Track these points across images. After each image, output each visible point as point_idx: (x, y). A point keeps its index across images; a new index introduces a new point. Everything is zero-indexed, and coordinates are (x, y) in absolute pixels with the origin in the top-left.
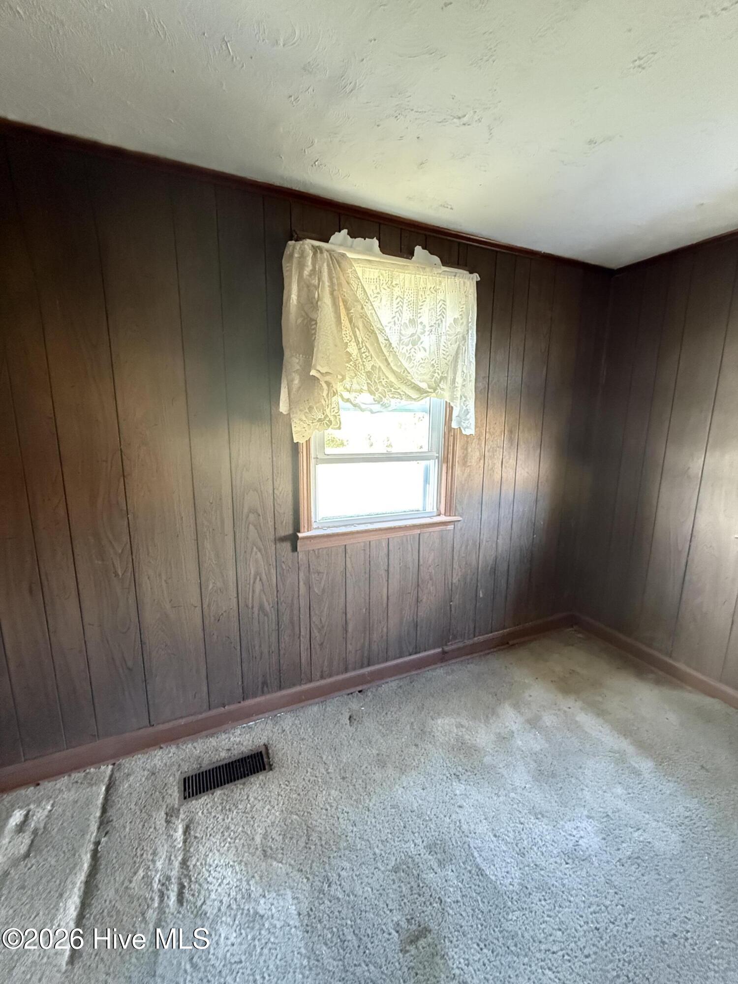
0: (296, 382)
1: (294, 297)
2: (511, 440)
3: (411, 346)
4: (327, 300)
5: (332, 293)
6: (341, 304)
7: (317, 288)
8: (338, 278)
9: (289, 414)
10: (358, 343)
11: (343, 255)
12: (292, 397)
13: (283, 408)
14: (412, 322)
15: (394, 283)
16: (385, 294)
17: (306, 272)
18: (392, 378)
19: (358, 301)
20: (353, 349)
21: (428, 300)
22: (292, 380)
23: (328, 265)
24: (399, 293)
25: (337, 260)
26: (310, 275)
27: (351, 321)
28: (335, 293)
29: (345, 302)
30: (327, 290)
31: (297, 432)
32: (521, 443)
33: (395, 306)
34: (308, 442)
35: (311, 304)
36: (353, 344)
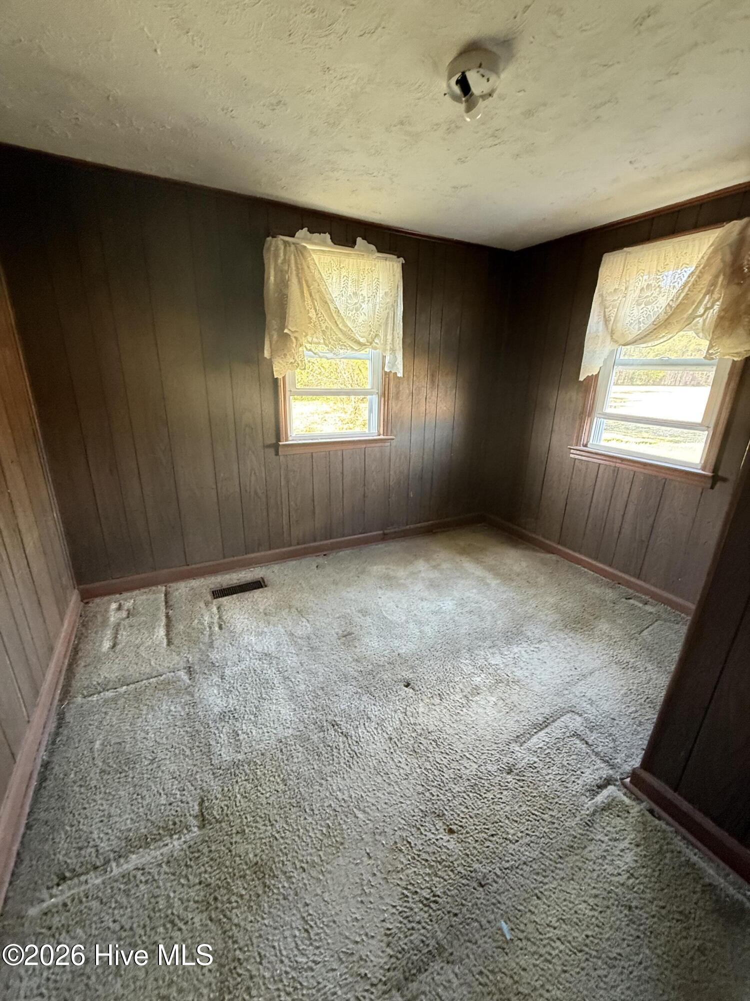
0: (275, 337)
1: (272, 278)
2: (433, 382)
3: (354, 311)
4: (294, 281)
5: (297, 275)
6: (304, 282)
7: (287, 272)
8: (302, 265)
9: (271, 359)
10: (316, 311)
11: (305, 247)
12: (273, 347)
13: (267, 354)
14: (355, 294)
15: (342, 266)
16: (335, 274)
17: (280, 261)
18: (340, 336)
19: (315, 281)
20: (312, 314)
21: (366, 278)
22: (273, 336)
23: (294, 255)
24: (345, 274)
25: (301, 252)
26: (282, 263)
27: (311, 295)
28: (300, 275)
29: (307, 282)
30: (294, 272)
31: (276, 371)
32: (440, 384)
33: (342, 283)
34: (284, 378)
35: (283, 284)
36: (313, 311)
